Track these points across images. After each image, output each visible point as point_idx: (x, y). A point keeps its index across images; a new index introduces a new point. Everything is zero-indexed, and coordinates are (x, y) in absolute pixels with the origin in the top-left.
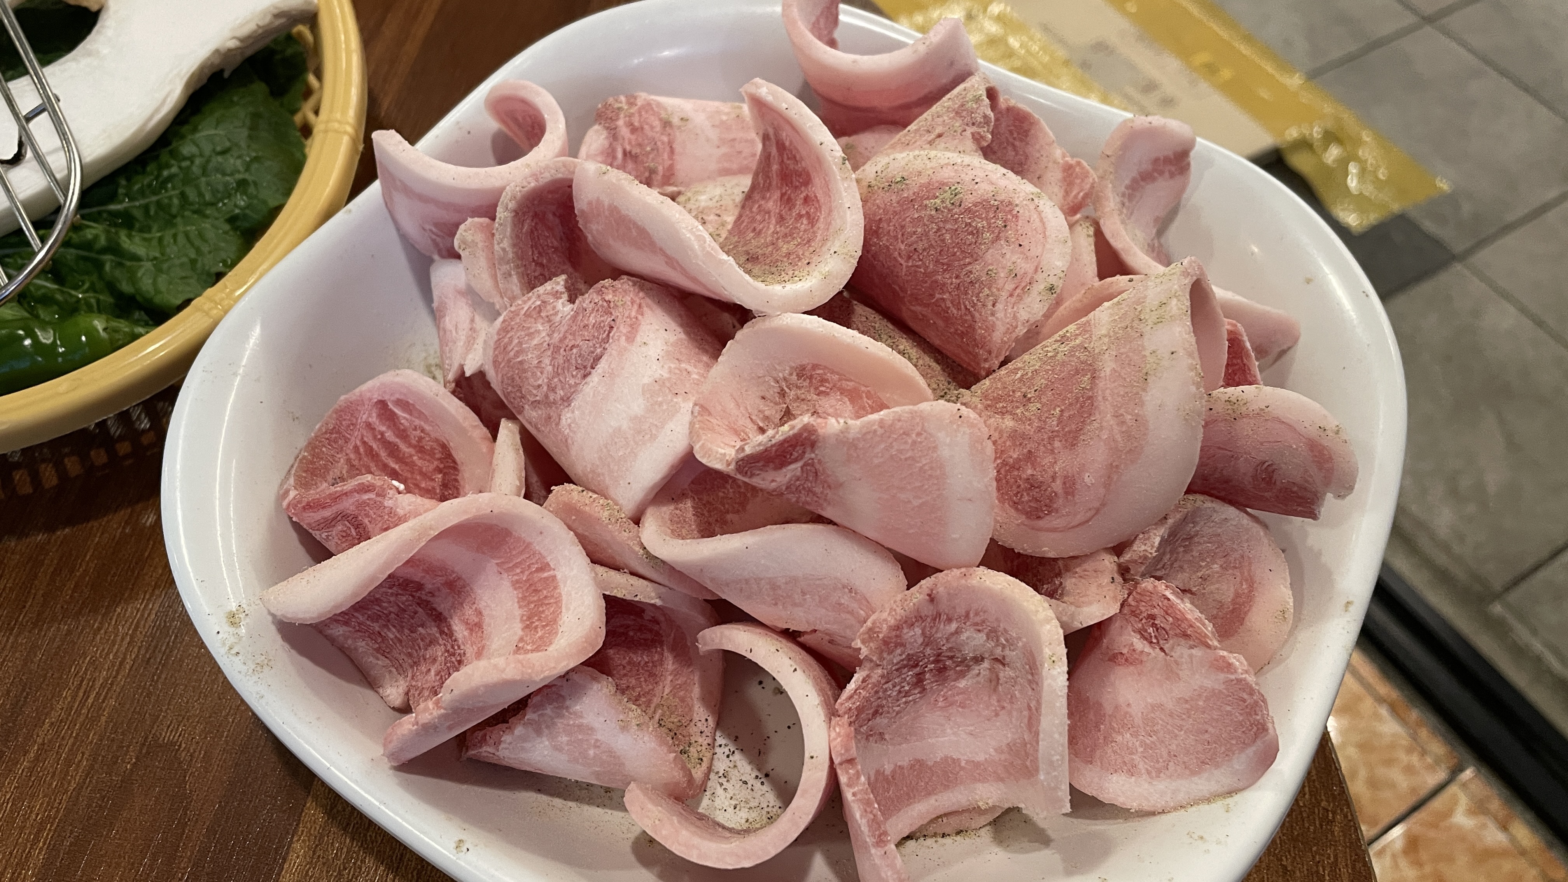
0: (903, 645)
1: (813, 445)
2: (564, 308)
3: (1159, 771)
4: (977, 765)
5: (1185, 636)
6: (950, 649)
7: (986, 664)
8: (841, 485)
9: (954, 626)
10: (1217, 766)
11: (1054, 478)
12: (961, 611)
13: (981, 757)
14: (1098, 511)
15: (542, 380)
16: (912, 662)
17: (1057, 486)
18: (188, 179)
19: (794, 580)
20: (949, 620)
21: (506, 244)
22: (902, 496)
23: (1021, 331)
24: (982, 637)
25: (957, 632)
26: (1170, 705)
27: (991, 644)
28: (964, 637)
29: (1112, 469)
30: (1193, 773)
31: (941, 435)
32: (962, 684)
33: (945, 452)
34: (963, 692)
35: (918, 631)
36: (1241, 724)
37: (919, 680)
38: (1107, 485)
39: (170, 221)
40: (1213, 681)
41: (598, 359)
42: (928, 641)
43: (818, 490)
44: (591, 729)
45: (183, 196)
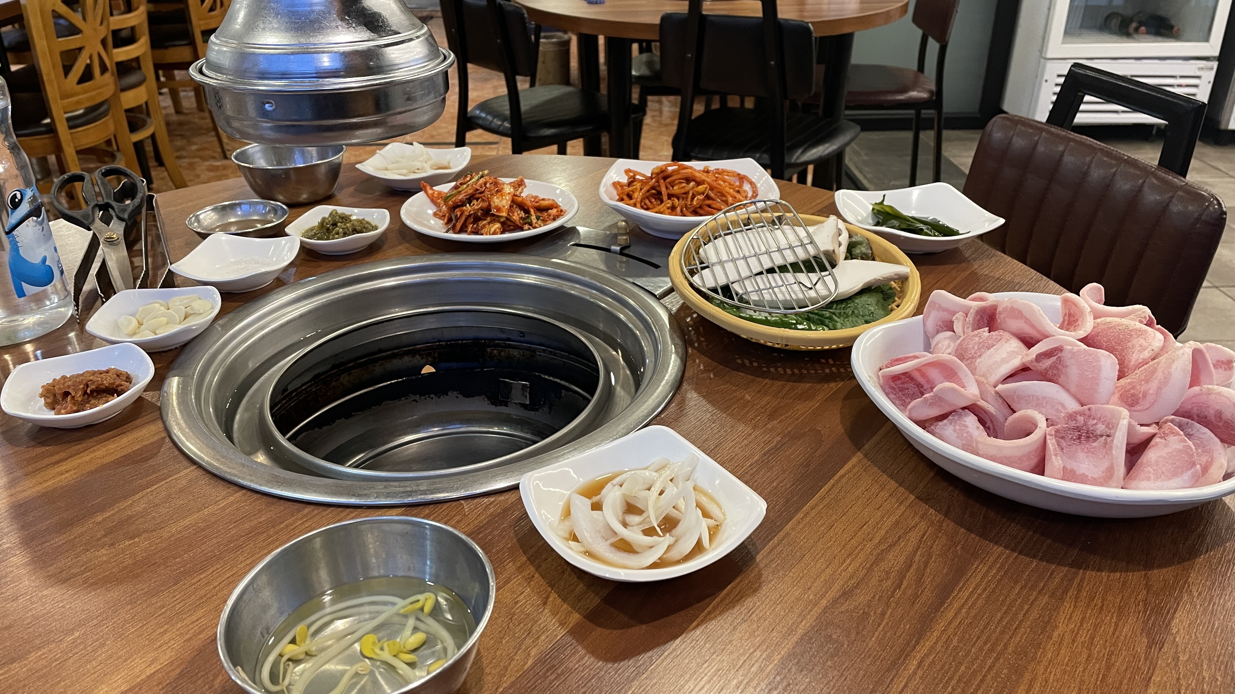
0: (1077, 421)
1: (1062, 351)
2: (986, 334)
3: (1158, 478)
4: (1094, 479)
5: (1173, 433)
6: (1093, 430)
7: (1104, 437)
8: (1067, 366)
9: (1095, 422)
10: (1178, 477)
11: (1140, 392)
12: (1099, 416)
13: (1095, 476)
14: (1153, 403)
15: (973, 351)
16: (1078, 429)
17: (1141, 395)
18: (856, 308)
19: (1044, 398)
20: (1094, 419)
21: (971, 319)
22: (1086, 373)
23: (1140, 361)
24: (1104, 426)
25: (1096, 424)
26: (1165, 455)
27: (1107, 429)
28: (1098, 426)
29: (1159, 388)
30: (1170, 479)
31: (1102, 358)
32: (1094, 444)
33: (1102, 363)
34: (1094, 447)
35: (1083, 418)
36: (1187, 461)
37: (1079, 438)
38: (1157, 394)
39: (848, 317)
40: (1180, 446)
41: (994, 345)
42: (1085, 424)
43: (1060, 367)
44: (966, 426)
45: (853, 312)
